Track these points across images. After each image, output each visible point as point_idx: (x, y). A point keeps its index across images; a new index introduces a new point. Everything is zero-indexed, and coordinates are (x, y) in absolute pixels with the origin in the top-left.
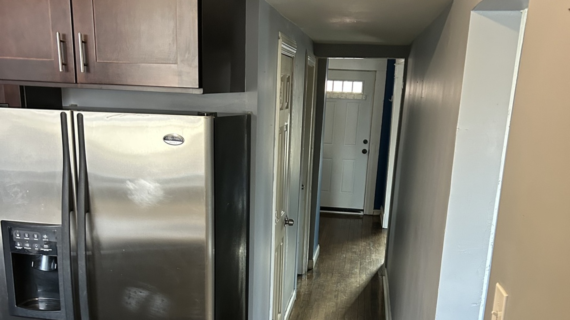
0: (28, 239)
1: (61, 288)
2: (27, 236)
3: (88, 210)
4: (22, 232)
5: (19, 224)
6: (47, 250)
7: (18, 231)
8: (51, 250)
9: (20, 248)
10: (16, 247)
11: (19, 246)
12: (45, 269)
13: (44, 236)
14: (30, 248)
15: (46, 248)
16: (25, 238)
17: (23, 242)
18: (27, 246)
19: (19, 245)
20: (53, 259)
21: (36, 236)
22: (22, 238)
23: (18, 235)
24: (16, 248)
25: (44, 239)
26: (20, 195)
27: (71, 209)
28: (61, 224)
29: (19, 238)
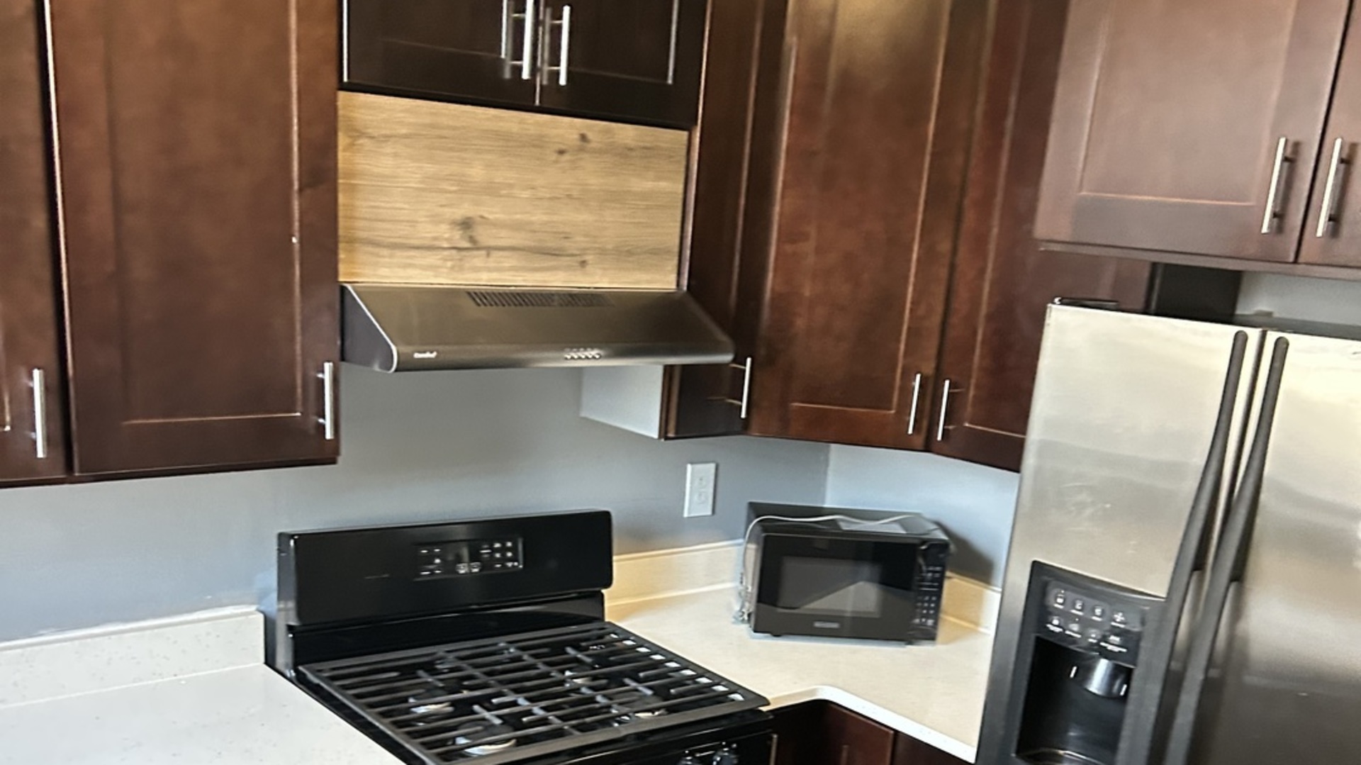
0: (1080, 613)
1: (1123, 745)
2: (1078, 606)
3: (1238, 575)
4: (1071, 595)
5: (1069, 576)
6: (1116, 649)
7: (1063, 592)
8: (1124, 650)
9: (1058, 630)
10: (1049, 626)
11: (1054, 626)
12: (1099, 690)
13: (1116, 616)
14: (1079, 636)
15: (1115, 643)
16: (1074, 611)
17: (1067, 617)
18: (1074, 629)
19: (1056, 622)
20: (1122, 673)
21: (1098, 611)
22: (1066, 610)
23: (1060, 600)
24: (1048, 628)
25: (1116, 622)
26: (1088, 511)
27: (1199, 565)
28: (1164, 595)
29: (1061, 607)
